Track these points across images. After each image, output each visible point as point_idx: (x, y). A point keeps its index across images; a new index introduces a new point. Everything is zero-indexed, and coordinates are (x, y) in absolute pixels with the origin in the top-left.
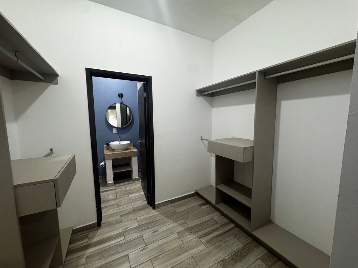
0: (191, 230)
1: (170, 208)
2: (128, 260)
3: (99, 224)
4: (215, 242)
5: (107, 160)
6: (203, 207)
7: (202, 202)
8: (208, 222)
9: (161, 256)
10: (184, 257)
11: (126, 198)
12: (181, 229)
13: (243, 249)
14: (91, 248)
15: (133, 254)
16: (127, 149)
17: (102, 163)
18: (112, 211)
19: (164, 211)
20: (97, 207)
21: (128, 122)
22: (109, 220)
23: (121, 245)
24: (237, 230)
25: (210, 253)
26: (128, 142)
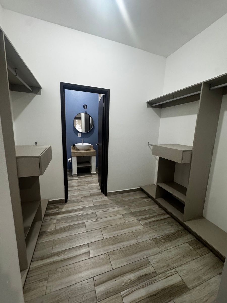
0: (133, 214)
1: (118, 197)
2: (85, 226)
3: (66, 200)
4: (151, 225)
5: (73, 157)
6: (145, 200)
7: (145, 196)
8: (148, 211)
9: (108, 228)
10: (125, 231)
11: (86, 186)
12: (125, 212)
13: (174, 233)
14: (60, 214)
15: (88, 223)
16: (88, 150)
17: (70, 159)
18: (75, 194)
19: (113, 199)
20: (65, 188)
21: (90, 128)
22: (73, 199)
23: (80, 216)
24: (171, 220)
25: (146, 232)
26: (89, 144)
